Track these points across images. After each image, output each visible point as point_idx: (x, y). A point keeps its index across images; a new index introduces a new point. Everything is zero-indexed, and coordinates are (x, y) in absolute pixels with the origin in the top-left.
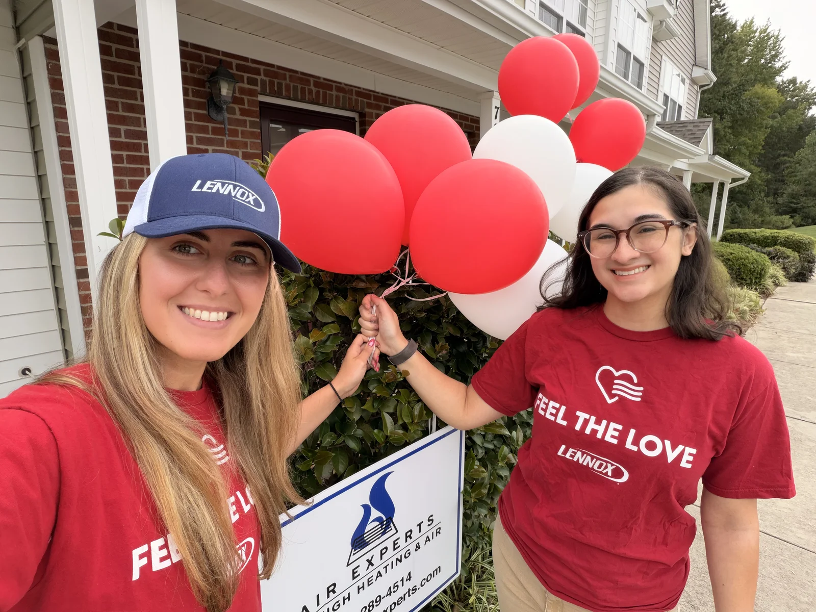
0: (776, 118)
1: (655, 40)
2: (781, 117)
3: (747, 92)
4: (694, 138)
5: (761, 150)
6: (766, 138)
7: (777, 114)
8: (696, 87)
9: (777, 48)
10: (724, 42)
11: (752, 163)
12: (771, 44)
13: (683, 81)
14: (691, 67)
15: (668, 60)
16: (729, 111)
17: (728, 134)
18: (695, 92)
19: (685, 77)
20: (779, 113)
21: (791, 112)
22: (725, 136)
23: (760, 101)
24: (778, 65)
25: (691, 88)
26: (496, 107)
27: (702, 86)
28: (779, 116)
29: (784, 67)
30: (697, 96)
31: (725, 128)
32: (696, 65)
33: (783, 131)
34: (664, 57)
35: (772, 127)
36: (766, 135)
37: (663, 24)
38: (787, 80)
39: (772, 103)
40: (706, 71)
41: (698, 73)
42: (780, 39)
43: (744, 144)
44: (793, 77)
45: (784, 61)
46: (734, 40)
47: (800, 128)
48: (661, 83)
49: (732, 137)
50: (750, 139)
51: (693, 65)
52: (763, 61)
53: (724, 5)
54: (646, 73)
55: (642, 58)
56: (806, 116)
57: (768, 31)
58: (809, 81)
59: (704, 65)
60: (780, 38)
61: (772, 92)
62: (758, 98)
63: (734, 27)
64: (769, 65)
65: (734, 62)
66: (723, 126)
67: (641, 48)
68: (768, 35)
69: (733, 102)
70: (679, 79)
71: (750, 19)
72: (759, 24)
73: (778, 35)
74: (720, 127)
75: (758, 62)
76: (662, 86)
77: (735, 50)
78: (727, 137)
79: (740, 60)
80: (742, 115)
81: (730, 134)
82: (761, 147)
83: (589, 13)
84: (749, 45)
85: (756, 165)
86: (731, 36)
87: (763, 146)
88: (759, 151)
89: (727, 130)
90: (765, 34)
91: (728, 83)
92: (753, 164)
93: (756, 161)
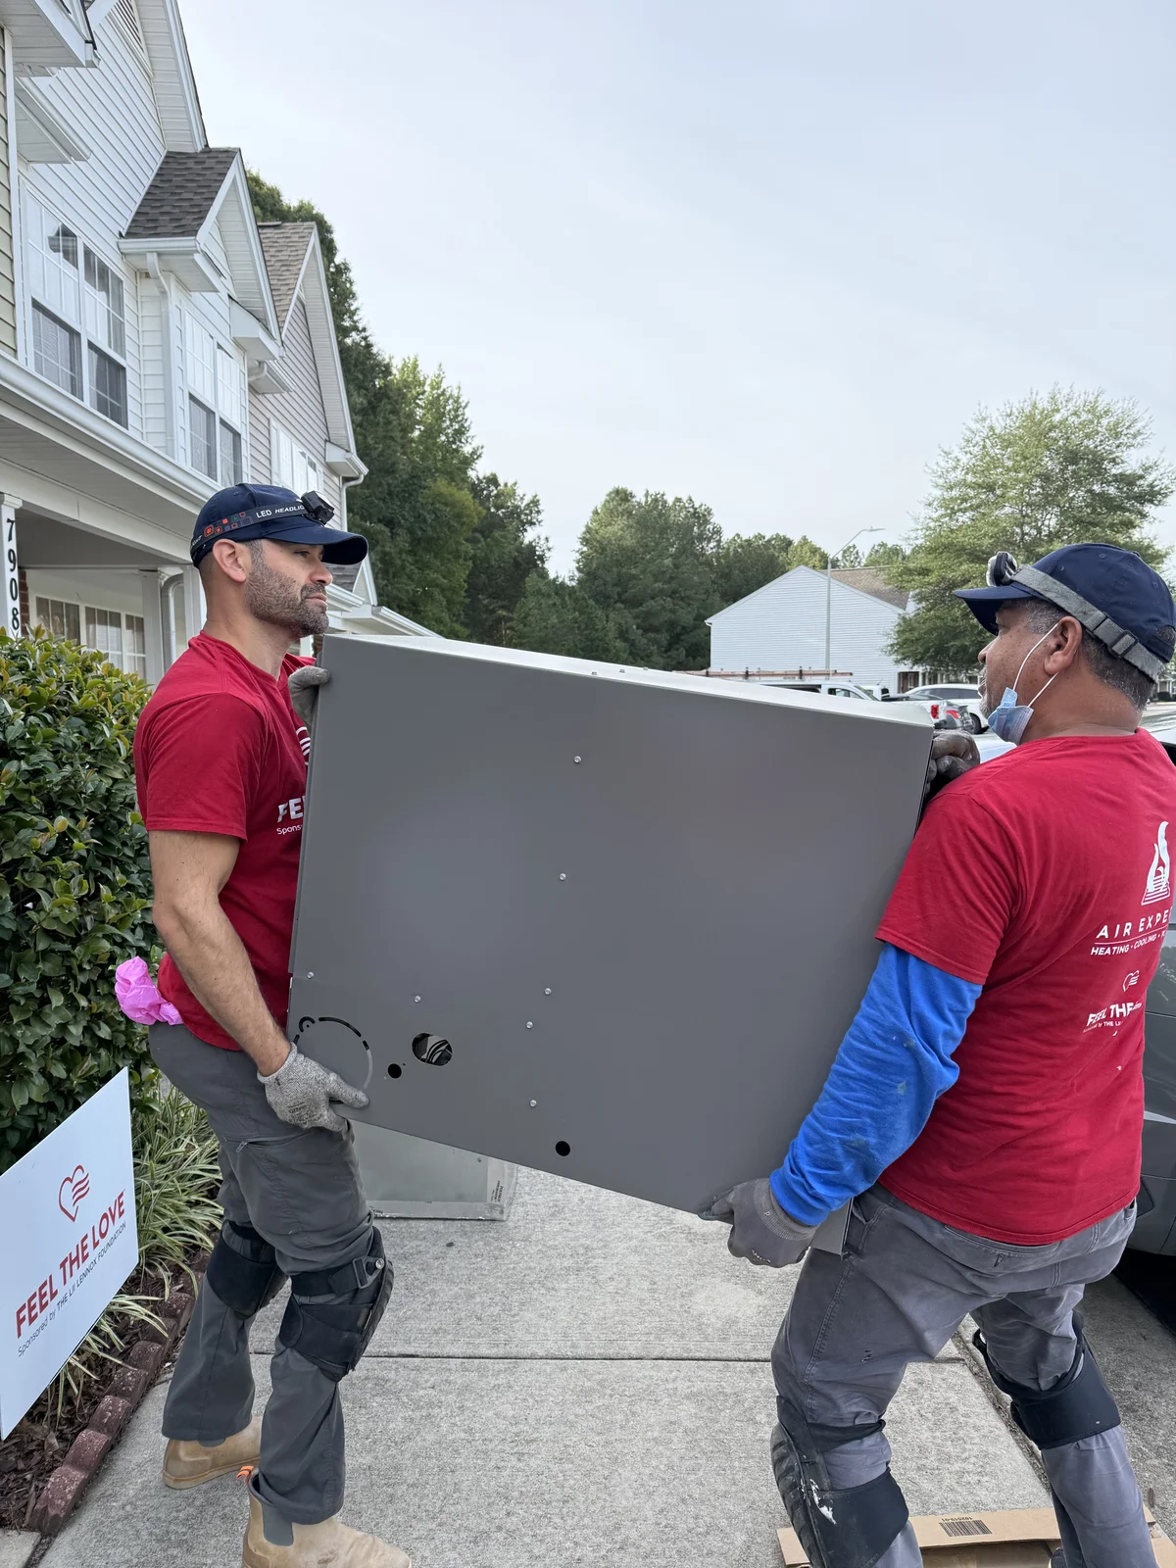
0: (479, 541)
1: (253, 389)
2: (485, 540)
3: (427, 491)
4: (344, 576)
5: (464, 597)
6: (468, 576)
7: (478, 535)
8: (336, 479)
9: (460, 419)
10: (375, 395)
11: (455, 619)
12: (450, 411)
13: (313, 465)
14: (322, 443)
15: (280, 427)
16: (402, 521)
17: (408, 565)
18: (337, 490)
19: (315, 461)
20: (482, 532)
21: (497, 534)
22: (403, 568)
23: (448, 509)
24: (467, 449)
25: (327, 480)
26: (9, 521)
27: (346, 480)
28: (482, 539)
29: (475, 455)
30: (340, 495)
31: (400, 553)
32: (329, 441)
33: (492, 566)
34: (274, 423)
35: (474, 558)
36: (467, 572)
37: (263, 369)
38: (484, 478)
39: (468, 516)
40: (348, 455)
41: (335, 455)
42: (463, 405)
43: (437, 586)
44: (492, 474)
45: (474, 445)
46: (391, 394)
47: (517, 564)
48: (275, 469)
49: (416, 571)
50: (444, 578)
51: (326, 441)
52: (443, 438)
53: (364, 330)
54: (246, 450)
55: (236, 422)
56: (522, 543)
57: (444, 386)
58: (515, 484)
59: (343, 442)
60: (463, 400)
61: (465, 496)
62: (446, 504)
63: (387, 370)
64: (454, 446)
65: (397, 434)
66: (397, 550)
67: (231, 405)
68: (443, 394)
69: (407, 506)
70: (305, 461)
71: (412, 360)
72: (427, 371)
73: (458, 398)
74: (392, 551)
75: (436, 439)
76: (278, 475)
77: (394, 412)
78: (408, 570)
79: (406, 430)
80: (424, 531)
81: (412, 564)
82: (463, 594)
83: (128, 330)
84: (418, 406)
85: (462, 623)
86: (385, 385)
87: (466, 591)
88: (461, 599)
89: (404, 556)
90: (439, 392)
91: (393, 472)
92: (456, 621)
93: (460, 615)
